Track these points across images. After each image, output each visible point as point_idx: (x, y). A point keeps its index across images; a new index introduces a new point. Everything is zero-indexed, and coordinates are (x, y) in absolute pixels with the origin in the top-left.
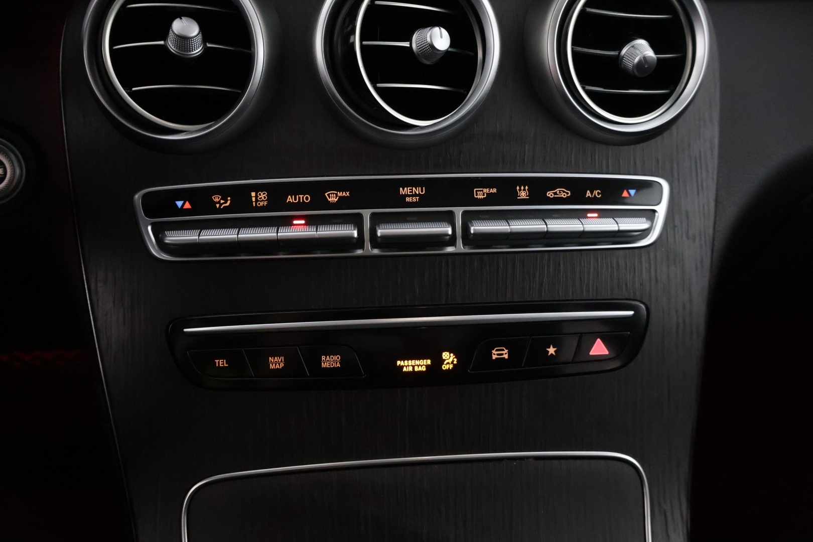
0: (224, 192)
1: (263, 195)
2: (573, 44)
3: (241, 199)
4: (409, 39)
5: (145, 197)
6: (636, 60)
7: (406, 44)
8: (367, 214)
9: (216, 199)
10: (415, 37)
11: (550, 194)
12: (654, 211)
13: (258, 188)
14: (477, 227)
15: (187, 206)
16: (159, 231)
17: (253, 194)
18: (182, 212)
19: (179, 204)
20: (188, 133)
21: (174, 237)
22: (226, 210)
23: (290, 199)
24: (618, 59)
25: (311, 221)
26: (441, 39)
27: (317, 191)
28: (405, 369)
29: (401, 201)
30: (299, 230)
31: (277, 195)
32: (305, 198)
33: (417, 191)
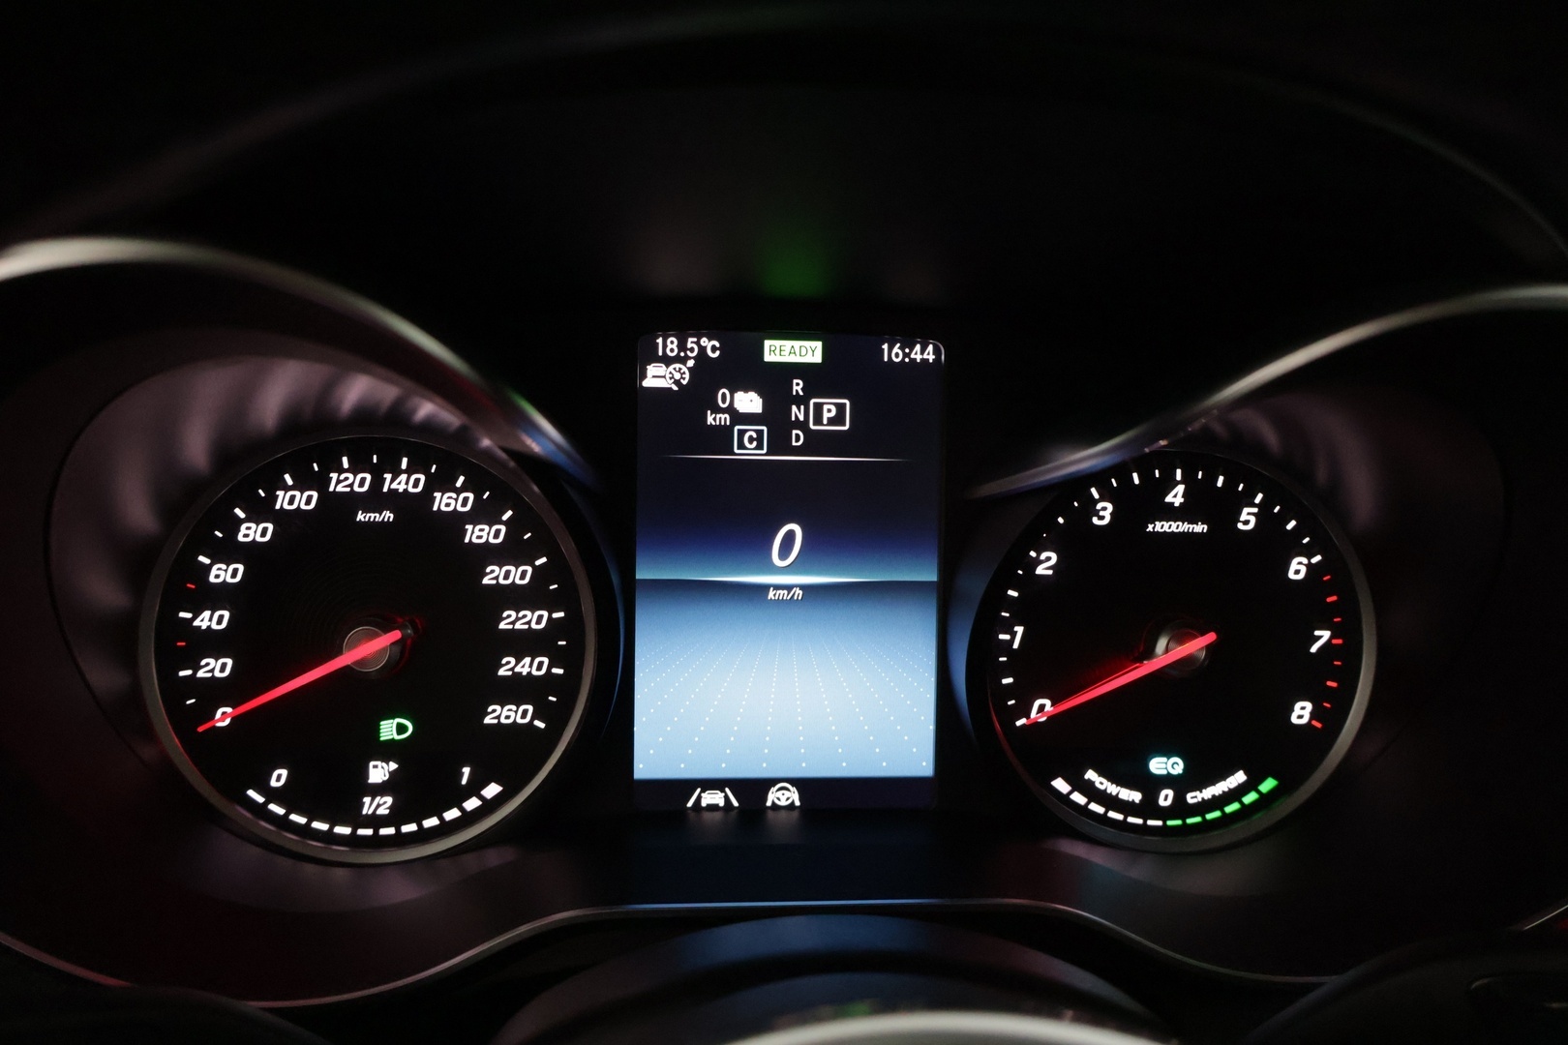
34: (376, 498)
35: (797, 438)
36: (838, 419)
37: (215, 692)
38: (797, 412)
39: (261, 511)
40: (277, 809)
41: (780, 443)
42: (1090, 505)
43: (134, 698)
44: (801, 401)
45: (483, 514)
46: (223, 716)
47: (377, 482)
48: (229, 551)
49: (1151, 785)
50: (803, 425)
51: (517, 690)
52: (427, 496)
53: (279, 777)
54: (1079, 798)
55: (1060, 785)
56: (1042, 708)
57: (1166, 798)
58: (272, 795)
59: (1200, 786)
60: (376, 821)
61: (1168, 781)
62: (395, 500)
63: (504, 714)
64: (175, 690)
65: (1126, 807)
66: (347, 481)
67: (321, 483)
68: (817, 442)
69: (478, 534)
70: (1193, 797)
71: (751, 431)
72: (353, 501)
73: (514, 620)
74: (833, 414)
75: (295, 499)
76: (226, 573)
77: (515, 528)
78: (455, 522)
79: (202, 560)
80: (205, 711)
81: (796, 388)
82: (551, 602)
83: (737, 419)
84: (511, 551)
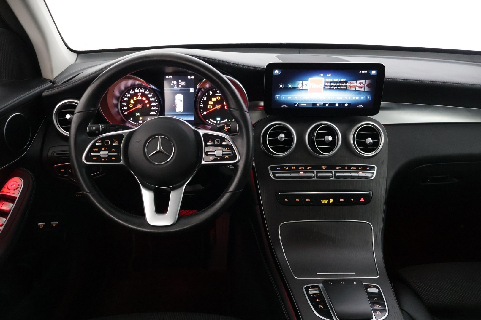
0: (287, 166)
1: (294, 167)
2: (356, 139)
3: (290, 168)
4: (324, 138)
5: (271, 167)
6: (369, 142)
7: (324, 139)
8: (315, 171)
9: (285, 168)
10: (325, 138)
11: (352, 168)
12: (373, 172)
13: (293, 166)
14: (337, 174)
15: (279, 169)
16: (274, 174)
17: (292, 167)
18: (278, 170)
19: (278, 168)
20: (281, 155)
21: (277, 175)
22: (287, 170)
23: (300, 168)
24: (365, 142)
25: (304, 172)
26: (330, 138)
27: (305, 167)
28: (323, 202)
29: (322, 169)
30: (302, 174)
31: (297, 167)
32: (303, 168)
33: (325, 167)
34: (139, 92)
35: (180, 86)
36: (184, 84)
37: (125, 111)
38: (180, 83)
39: (129, 93)
40: (131, 122)
41: (178, 87)
42: (209, 93)
43: (118, 111)
44: (180, 82)
45: (150, 93)
46: (126, 113)
47: (140, 91)
48: (126, 97)
49: (217, 121)
50: (181, 85)
51: (153, 111)
52: (144, 92)
53: (131, 119)
54: (209, 122)
55: (207, 121)
56: (205, 113)
57: (218, 122)
58: (131, 120)
59: (222, 121)
60: (140, 123)
61: (219, 120)
62: (141, 92)
63: (152, 113)
64: (122, 110)
65: (214, 123)
66: (137, 90)
67: (134, 91)
68: (182, 86)
69: (149, 96)
70: (221, 122)
71: (175, 85)
72: (137, 93)
73: (153, 104)
74: (184, 83)
75: (132, 92)
76: (126, 99)
77: (153, 95)
78: (147, 94)
79: (124, 98)
80: (124, 112)
81: (180, 81)
82: (156, 102)
83: (174, 84)
84: (152, 97)
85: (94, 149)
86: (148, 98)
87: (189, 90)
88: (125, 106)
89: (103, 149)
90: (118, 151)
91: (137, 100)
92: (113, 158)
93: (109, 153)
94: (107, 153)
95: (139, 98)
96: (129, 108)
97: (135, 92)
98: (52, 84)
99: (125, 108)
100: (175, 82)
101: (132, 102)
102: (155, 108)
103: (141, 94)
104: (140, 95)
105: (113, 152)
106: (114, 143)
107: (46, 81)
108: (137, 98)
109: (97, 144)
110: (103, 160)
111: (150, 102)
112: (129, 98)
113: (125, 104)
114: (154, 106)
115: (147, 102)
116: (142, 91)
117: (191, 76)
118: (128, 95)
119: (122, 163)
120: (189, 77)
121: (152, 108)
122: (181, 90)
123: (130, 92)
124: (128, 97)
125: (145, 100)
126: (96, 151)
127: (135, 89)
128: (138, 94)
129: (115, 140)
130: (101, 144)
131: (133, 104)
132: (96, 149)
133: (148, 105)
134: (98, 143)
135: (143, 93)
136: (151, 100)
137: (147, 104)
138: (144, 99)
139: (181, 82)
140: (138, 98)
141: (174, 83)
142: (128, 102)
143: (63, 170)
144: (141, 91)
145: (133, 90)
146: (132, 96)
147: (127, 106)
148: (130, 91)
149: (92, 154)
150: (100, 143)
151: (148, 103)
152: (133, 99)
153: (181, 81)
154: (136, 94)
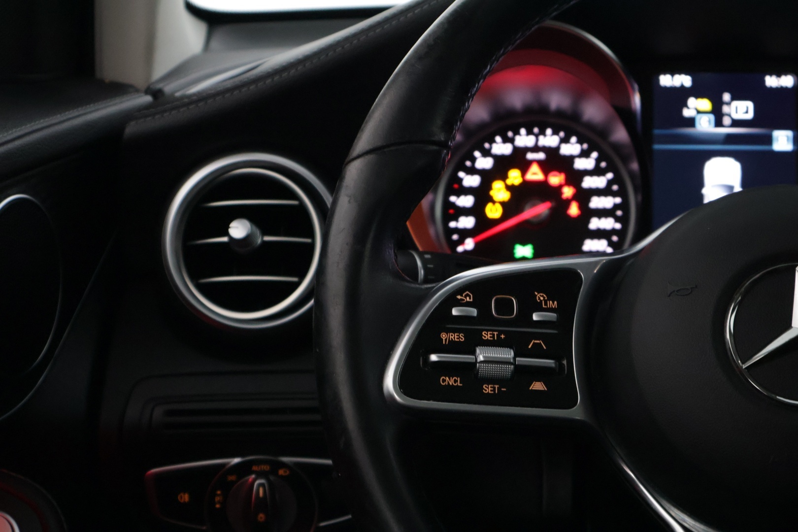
34: (536, 149)
35: (727, 121)
36: (747, 112)
37: (464, 234)
38: (725, 109)
39: (486, 153)
41: (719, 123)
44: (729, 104)
45: (585, 154)
46: (469, 244)
47: (537, 140)
48: (472, 171)
50: (729, 115)
51: (599, 234)
52: (558, 148)
62: (544, 149)
63: (591, 245)
64: (449, 231)
66: (524, 140)
67: (512, 141)
68: (736, 123)
69: (582, 164)
71: (705, 117)
72: (527, 150)
73: (596, 202)
74: (745, 110)
75: (501, 148)
76: (471, 181)
77: (598, 161)
78: (571, 159)
79: (461, 174)
80: (461, 242)
81: (726, 97)
82: (614, 194)
83: (699, 112)
84: (597, 171)
85: (444, 336)
86: (575, 177)
87: (769, 140)
88: (465, 212)
89: (487, 336)
90: (558, 350)
91: (526, 184)
92: (538, 386)
93: (516, 355)
94: (508, 354)
95: (535, 174)
96: (483, 223)
97: (516, 149)
98: (148, 99)
99: (467, 222)
100: (705, 104)
101: (499, 192)
102: (608, 224)
103: (541, 156)
104: (540, 163)
105: (537, 353)
106: (539, 308)
107: (119, 89)
108: (524, 173)
109: (455, 312)
110: (488, 389)
111: (583, 196)
112: (488, 177)
113: (466, 201)
114: (602, 213)
115: (568, 192)
116: (550, 140)
117: (779, 75)
118: (484, 163)
119: (576, 412)
120: (771, 81)
121: (595, 224)
122: (730, 139)
123: (491, 148)
124: (482, 173)
125: (559, 188)
126: (452, 342)
127: (517, 133)
128: (530, 156)
129: (540, 297)
130: (474, 312)
131: (503, 204)
132: (454, 337)
133: (574, 210)
134: (459, 304)
135: (552, 152)
136: (589, 182)
137: (567, 203)
138: (555, 179)
139: (735, 103)
140: (530, 176)
141: (701, 109)
142: (482, 195)
143: (185, 498)
144: (544, 141)
145: (506, 140)
146: (502, 166)
147: (477, 211)
148: (492, 141)
149: (434, 358)
150: (468, 304)
151: (575, 198)
152: (504, 177)
153: (734, 98)
154: (518, 159)
